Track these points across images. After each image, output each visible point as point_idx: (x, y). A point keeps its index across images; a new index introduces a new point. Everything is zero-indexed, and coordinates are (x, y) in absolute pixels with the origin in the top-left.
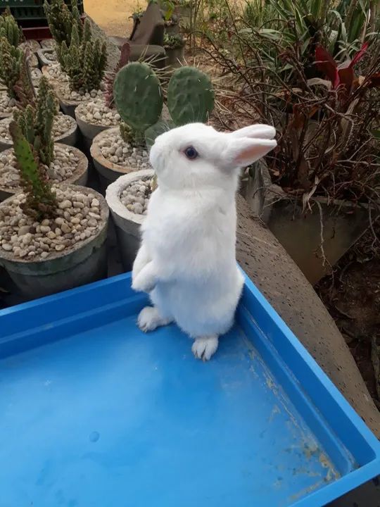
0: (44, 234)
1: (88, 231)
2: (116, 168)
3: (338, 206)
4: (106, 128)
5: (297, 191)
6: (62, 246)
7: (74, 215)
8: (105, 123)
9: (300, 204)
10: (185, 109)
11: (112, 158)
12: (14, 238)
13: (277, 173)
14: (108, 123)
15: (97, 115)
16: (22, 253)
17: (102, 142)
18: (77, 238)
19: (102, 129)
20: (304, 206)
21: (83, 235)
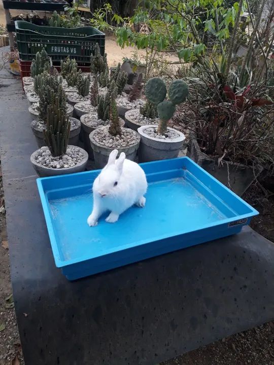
0: (117, 140)
1: (134, 142)
2: (138, 124)
3: (237, 166)
4: (130, 110)
5: (216, 156)
6: (125, 145)
7: (128, 135)
8: (128, 108)
9: (217, 163)
10: (176, 96)
11: (136, 120)
12: (104, 141)
13: (204, 148)
14: (130, 108)
15: (125, 104)
16: (110, 146)
17: (130, 114)
18: (130, 143)
19: (127, 110)
20: (219, 164)
21: (132, 143)
